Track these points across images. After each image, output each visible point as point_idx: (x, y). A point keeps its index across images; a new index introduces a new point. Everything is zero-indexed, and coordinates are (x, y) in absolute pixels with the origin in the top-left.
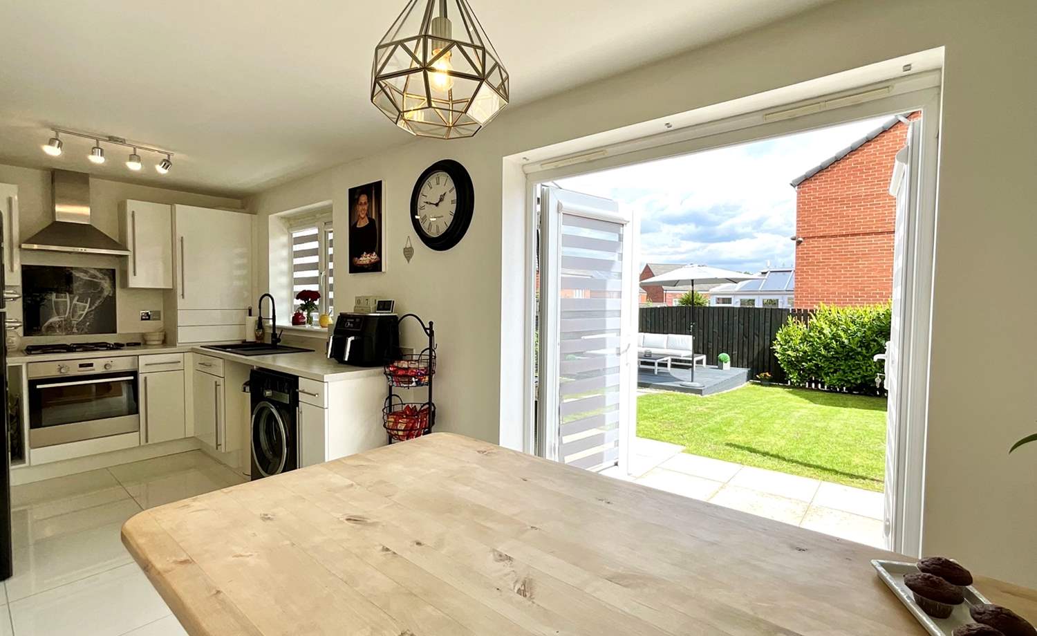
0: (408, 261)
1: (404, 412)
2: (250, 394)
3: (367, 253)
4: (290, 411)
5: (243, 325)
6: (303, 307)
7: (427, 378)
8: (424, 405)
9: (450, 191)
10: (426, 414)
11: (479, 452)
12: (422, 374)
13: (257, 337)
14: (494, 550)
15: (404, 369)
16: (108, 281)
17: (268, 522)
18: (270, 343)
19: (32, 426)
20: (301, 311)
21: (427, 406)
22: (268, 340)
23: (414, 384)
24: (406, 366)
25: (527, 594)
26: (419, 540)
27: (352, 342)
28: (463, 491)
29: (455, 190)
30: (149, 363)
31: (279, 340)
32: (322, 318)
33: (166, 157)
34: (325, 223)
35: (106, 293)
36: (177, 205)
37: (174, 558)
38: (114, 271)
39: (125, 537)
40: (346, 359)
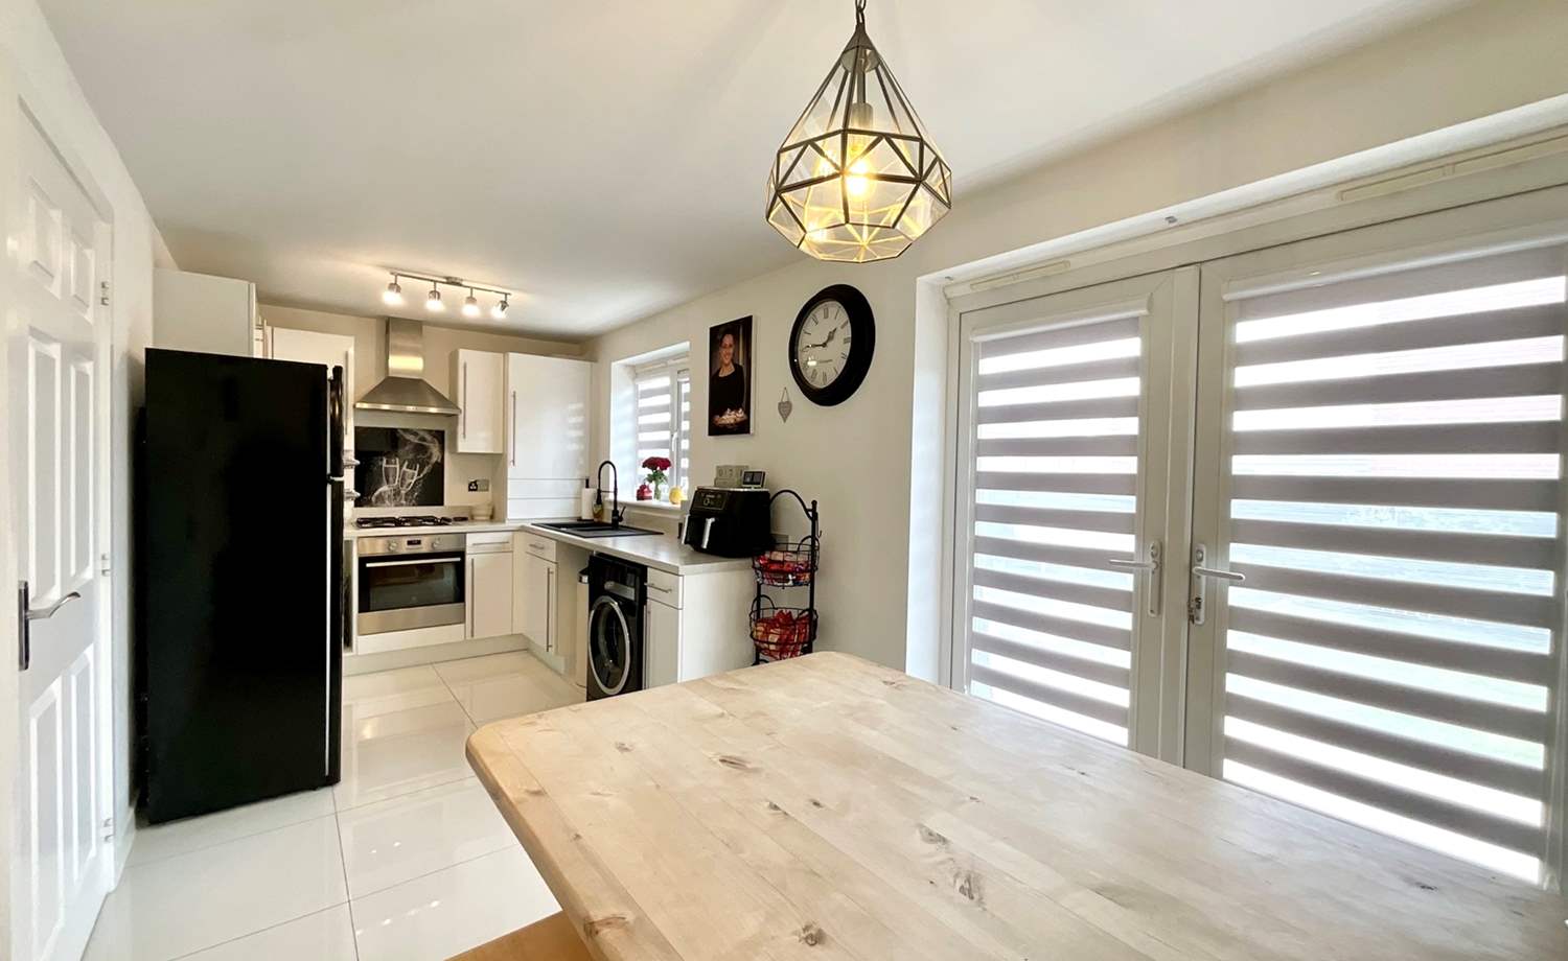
0: (785, 421)
1: (775, 620)
2: (587, 586)
3: (732, 410)
4: (636, 610)
5: (578, 498)
6: (651, 479)
7: (807, 576)
8: (804, 611)
9: (842, 327)
10: (806, 624)
11: (885, 682)
12: (801, 571)
13: (595, 515)
14: (921, 826)
15: (779, 562)
16: (437, 444)
17: (626, 753)
18: (610, 522)
19: (361, 610)
20: (647, 483)
21: (807, 613)
22: (608, 519)
23: (791, 583)
24: (781, 559)
25: (975, 895)
26: (818, 800)
27: (712, 524)
28: (869, 737)
29: (849, 324)
30: (478, 541)
31: (621, 519)
32: (673, 494)
33: (502, 297)
34: (679, 372)
35: (434, 459)
36: (511, 354)
37: (525, 787)
38: (443, 433)
39: (471, 755)
40: (705, 547)
